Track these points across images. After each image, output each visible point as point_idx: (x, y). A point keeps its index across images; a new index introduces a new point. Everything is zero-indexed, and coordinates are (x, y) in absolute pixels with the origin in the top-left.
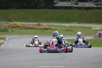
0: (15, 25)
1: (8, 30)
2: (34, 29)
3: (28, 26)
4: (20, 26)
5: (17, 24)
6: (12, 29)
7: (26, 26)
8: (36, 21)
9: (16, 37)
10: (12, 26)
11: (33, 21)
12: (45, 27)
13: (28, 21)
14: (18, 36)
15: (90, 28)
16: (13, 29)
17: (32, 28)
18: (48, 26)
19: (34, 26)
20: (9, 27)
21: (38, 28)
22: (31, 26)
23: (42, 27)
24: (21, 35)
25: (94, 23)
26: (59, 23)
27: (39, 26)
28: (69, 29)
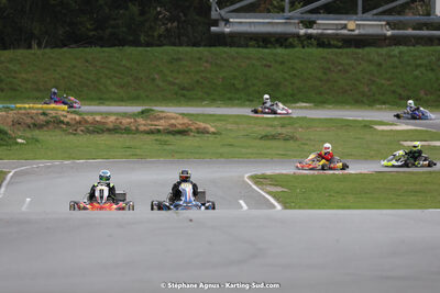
0: (44, 114)
1: (15, 138)
2: (127, 131)
3: (98, 118)
4: (66, 120)
5: (53, 113)
7: (90, 118)
8: (134, 99)
9: (49, 167)
10: (29, 121)
11: (120, 100)
12: (173, 121)
13: (101, 100)
14: (57, 163)
15: (367, 126)
16: (36, 133)
17: (115, 130)
18: (186, 121)
19: (126, 121)
20: (16, 123)
21: (142, 128)
22: (112, 118)
23: (162, 124)
24: (69, 158)
25: (384, 103)
26: (233, 106)
27: (147, 118)
28: (280, 130)
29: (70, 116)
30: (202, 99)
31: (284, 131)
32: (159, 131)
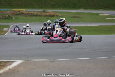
0: (19, 12)
1: (12, 18)
2: (39, 16)
3: (32, 13)
4: (25, 13)
5: (21, 11)
6: (15, 16)
7: (30, 13)
8: (41, 8)
9: (20, 25)
10: (15, 13)
11: (38, 8)
12: (51, 13)
13: (33, 8)
14: (22, 23)
15: (97, 14)
16: (17, 16)
17: (37, 15)
18: (54, 13)
19: (39, 13)
20: (13, 14)
21: (43, 15)
22: (36, 13)
23: (48, 14)
24: (25, 22)
25: (101, 9)
26: (65, 9)
27: (44, 12)
28: (76, 15)
29: (26, 12)
30: (57, 8)
31: (77, 16)
32: (47, 16)
